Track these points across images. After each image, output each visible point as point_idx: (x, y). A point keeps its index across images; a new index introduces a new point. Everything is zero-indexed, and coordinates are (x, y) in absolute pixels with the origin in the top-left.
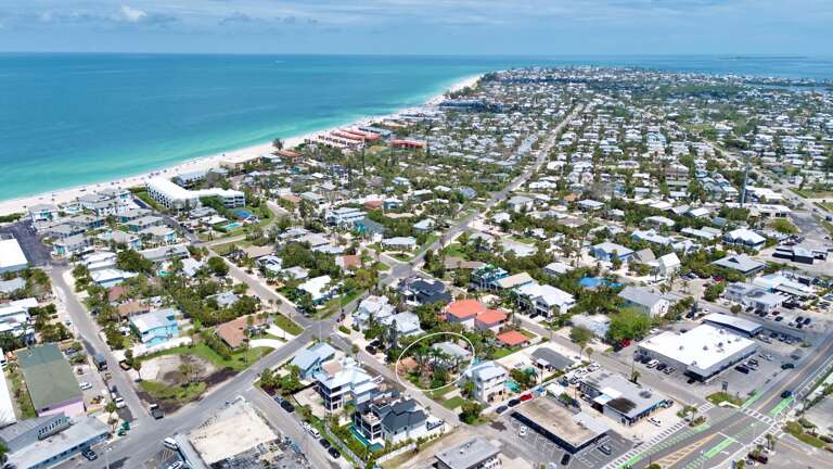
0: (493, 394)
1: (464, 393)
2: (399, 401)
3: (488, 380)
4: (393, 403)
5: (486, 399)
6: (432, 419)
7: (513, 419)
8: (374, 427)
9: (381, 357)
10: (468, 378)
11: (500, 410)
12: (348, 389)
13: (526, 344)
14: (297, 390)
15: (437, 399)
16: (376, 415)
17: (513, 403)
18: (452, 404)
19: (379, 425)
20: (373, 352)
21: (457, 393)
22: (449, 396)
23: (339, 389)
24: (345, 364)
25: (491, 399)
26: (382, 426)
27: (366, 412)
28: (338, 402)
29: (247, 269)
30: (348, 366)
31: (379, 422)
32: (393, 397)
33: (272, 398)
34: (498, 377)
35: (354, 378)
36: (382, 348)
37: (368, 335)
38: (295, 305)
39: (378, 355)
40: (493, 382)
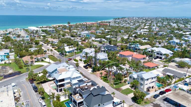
0: (150, 87)
1: (132, 87)
2: (96, 87)
3: (148, 80)
4: (92, 89)
5: (145, 90)
6: (116, 100)
7: (165, 102)
8: (79, 103)
9: (90, 70)
10: (134, 79)
11: (155, 97)
12: (69, 81)
13: (157, 68)
14: (45, 82)
15: (117, 89)
16: (81, 95)
17: (162, 93)
18: (126, 92)
19: (82, 102)
20: (87, 68)
21: (128, 86)
22: (124, 88)
23: (63, 80)
24: (69, 69)
25: (148, 90)
26: (84, 103)
27: (75, 94)
28: (63, 88)
29: (47, 44)
30: (71, 69)
31: (82, 100)
32: (92, 85)
33: (31, 85)
34: (152, 78)
35: (72, 75)
36: (91, 67)
37: (85, 62)
38: (59, 53)
39: (88, 69)
40: (150, 81)
